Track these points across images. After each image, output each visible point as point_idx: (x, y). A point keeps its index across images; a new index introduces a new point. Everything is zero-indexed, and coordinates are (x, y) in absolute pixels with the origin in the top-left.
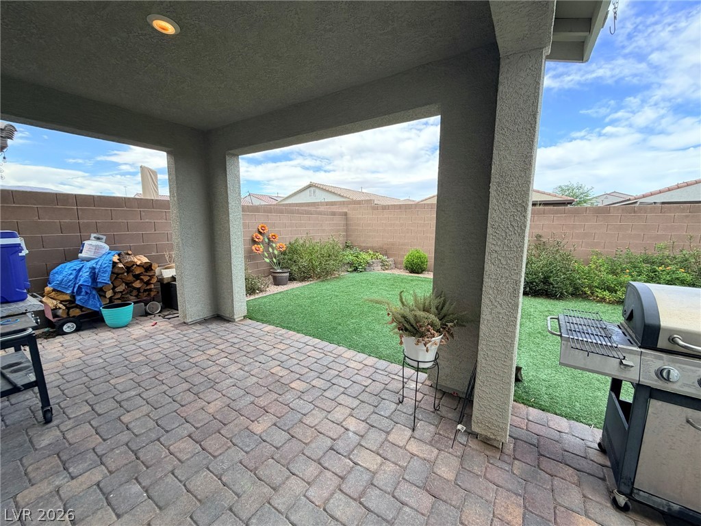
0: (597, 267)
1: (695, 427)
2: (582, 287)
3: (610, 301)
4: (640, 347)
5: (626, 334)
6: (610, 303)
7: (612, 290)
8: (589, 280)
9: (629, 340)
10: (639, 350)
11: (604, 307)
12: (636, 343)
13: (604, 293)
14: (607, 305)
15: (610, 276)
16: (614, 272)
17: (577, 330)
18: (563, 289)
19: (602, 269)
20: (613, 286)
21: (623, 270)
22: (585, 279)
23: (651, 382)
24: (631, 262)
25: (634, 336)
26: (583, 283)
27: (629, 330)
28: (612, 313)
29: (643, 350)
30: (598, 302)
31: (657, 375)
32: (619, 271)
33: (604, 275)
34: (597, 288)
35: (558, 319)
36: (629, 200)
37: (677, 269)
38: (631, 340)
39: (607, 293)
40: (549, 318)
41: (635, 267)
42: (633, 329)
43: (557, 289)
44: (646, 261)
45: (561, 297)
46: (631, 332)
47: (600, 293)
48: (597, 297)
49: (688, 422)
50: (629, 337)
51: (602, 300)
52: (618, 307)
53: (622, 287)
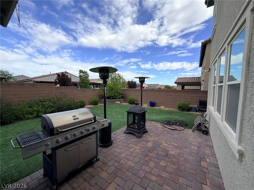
0: (24, 106)
1: (67, 151)
2: (19, 115)
3: (31, 118)
4: (50, 137)
5: (45, 133)
6: (32, 118)
7: (31, 114)
8: (22, 112)
9: (46, 135)
10: (50, 138)
11: (30, 120)
12: (49, 136)
13: (29, 116)
14: (31, 120)
15: (30, 109)
16: (31, 107)
17: (27, 141)
18: (10, 119)
19: (26, 107)
20: (31, 112)
21: (33, 105)
22: (20, 112)
23: (55, 146)
24: (35, 102)
25: (47, 133)
26: (20, 114)
27: (45, 132)
28: (34, 122)
29: (51, 137)
30: (28, 119)
31: (56, 143)
32: (32, 106)
33: (27, 109)
34: (26, 114)
35: (16, 139)
36: (29, 79)
37: (49, 103)
38: (47, 135)
39: (30, 115)
40: (11, 141)
41: (37, 104)
42: (46, 130)
43: (7, 120)
44: (40, 101)
45: (11, 123)
46: (46, 132)
47: (27, 116)
48: (27, 118)
49: (65, 150)
50: (46, 134)
51: (29, 118)
52: (35, 119)
53: (35, 112)
